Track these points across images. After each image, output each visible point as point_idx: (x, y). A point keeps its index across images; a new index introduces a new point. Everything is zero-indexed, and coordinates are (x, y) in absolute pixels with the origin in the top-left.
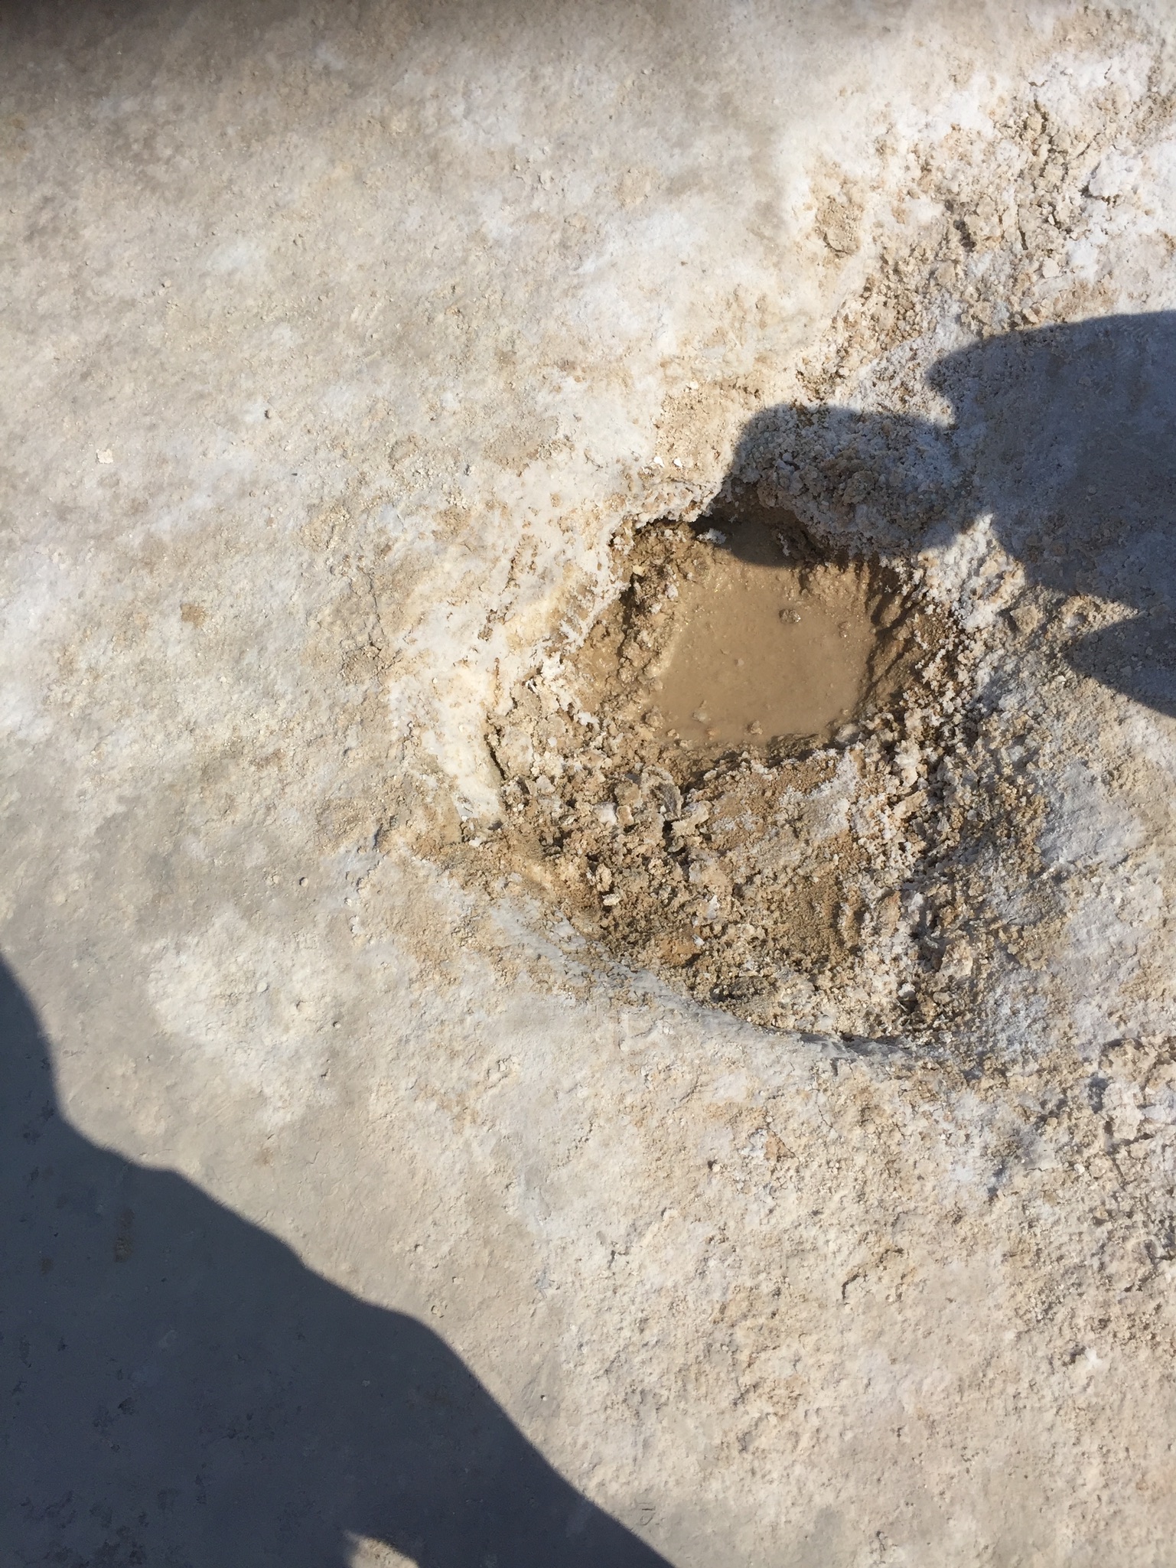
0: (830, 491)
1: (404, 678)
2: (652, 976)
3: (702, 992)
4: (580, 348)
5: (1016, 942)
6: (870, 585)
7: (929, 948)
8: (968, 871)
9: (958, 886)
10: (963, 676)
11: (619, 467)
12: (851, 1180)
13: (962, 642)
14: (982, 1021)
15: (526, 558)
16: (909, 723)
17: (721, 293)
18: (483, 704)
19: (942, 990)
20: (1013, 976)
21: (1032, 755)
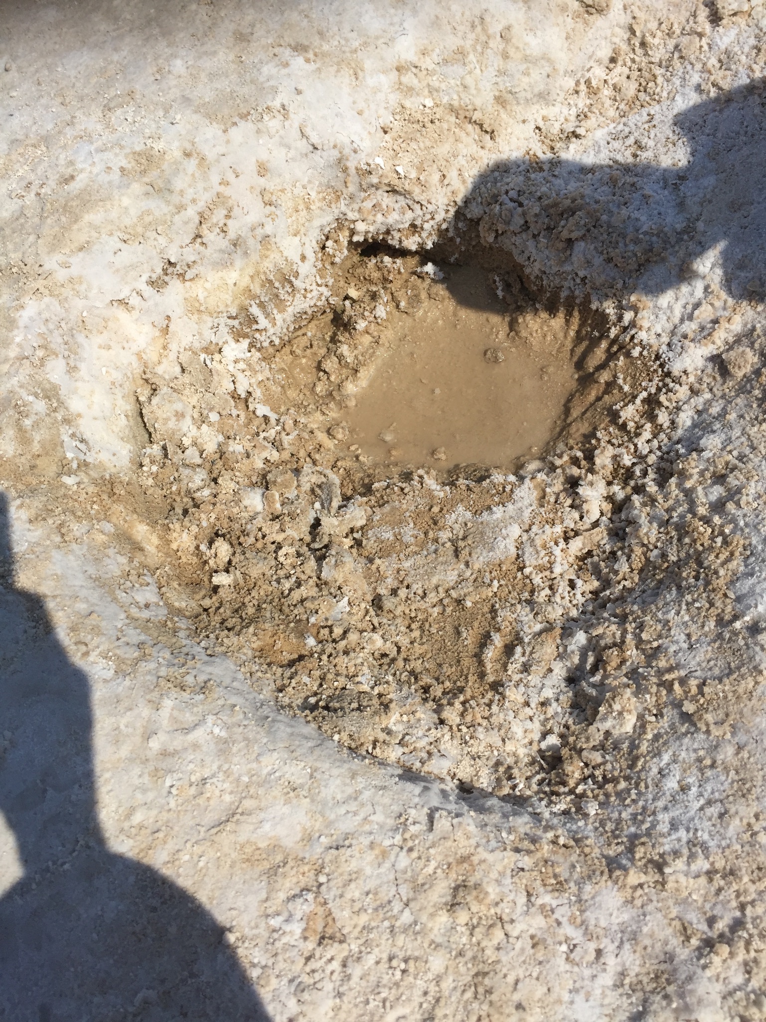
0: (549, 229)
1: (47, 300)
2: (230, 664)
3: (293, 696)
4: (317, 37)
5: (694, 699)
6: (578, 332)
7: (585, 696)
8: (644, 612)
9: (630, 627)
10: (663, 418)
11: (335, 154)
12: (418, 992)
13: (666, 385)
14: (640, 794)
15: (219, 216)
16: (598, 461)
17: (467, 13)
18: (139, 355)
19: (594, 748)
20: (686, 741)
21: (734, 494)
